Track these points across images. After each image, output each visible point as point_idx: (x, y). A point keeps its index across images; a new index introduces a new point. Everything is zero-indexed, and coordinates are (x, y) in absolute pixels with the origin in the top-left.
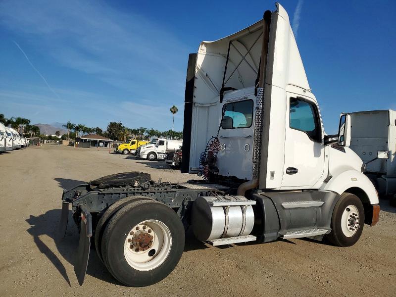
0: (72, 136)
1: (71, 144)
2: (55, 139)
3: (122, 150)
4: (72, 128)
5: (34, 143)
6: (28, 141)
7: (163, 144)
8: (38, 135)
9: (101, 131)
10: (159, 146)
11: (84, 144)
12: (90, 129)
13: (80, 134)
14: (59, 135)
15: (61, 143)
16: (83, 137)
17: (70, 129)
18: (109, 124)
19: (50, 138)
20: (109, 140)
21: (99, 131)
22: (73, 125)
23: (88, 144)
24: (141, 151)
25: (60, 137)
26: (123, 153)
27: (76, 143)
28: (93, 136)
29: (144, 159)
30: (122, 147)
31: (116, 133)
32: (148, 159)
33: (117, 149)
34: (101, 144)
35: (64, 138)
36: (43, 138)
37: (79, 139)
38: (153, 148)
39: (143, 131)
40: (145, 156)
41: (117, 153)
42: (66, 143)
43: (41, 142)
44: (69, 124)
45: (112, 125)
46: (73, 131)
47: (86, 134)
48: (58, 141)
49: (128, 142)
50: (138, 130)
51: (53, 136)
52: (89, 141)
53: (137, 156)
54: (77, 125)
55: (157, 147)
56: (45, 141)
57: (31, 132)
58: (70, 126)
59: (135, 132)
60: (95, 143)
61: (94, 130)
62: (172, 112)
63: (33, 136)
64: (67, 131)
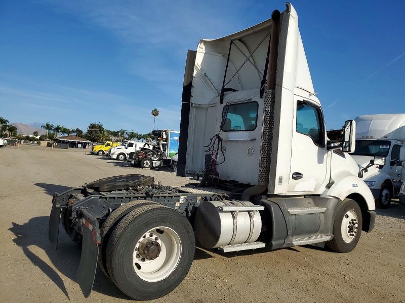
0: (51, 137)
1: (49, 145)
2: (33, 139)
3: (97, 151)
4: (51, 129)
5: (11, 143)
6: (6, 141)
7: (132, 146)
8: (15, 135)
9: (82, 132)
10: (129, 148)
11: (61, 145)
12: (69, 130)
13: (59, 135)
14: (37, 135)
15: (39, 143)
16: (62, 138)
17: (49, 130)
18: (89, 125)
19: (28, 138)
20: (88, 141)
21: (79, 132)
22: (52, 126)
23: (66, 145)
24: (111, 152)
25: (38, 137)
26: (97, 154)
27: (54, 144)
28: (72, 137)
29: (114, 159)
30: (98, 148)
31: (96, 134)
32: (118, 159)
33: (92, 150)
34: (80, 145)
35: (42, 138)
36: (20, 138)
37: (56, 140)
38: (123, 150)
39: (122, 133)
40: (115, 157)
41: (93, 154)
42: (44, 143)
43: (18, 142)
44: (48, 125)
45: (92, 126)
46: (52, 132)
47: (65, 135)
48: (36, 142)
49: (103, 143)
50: (118, 132)
51: (30, 136)
52: (67, 142)
53: (108, 157)
54: (56, 126)
55: (127, 148)
56: (23, 141)
57: (7, 132)
58: (48, 127)
59: (115, 134)
60: (73, 145)
61: (73, 131)
62: (153, 114)
63: (9, 136)
64: (45, 132)
